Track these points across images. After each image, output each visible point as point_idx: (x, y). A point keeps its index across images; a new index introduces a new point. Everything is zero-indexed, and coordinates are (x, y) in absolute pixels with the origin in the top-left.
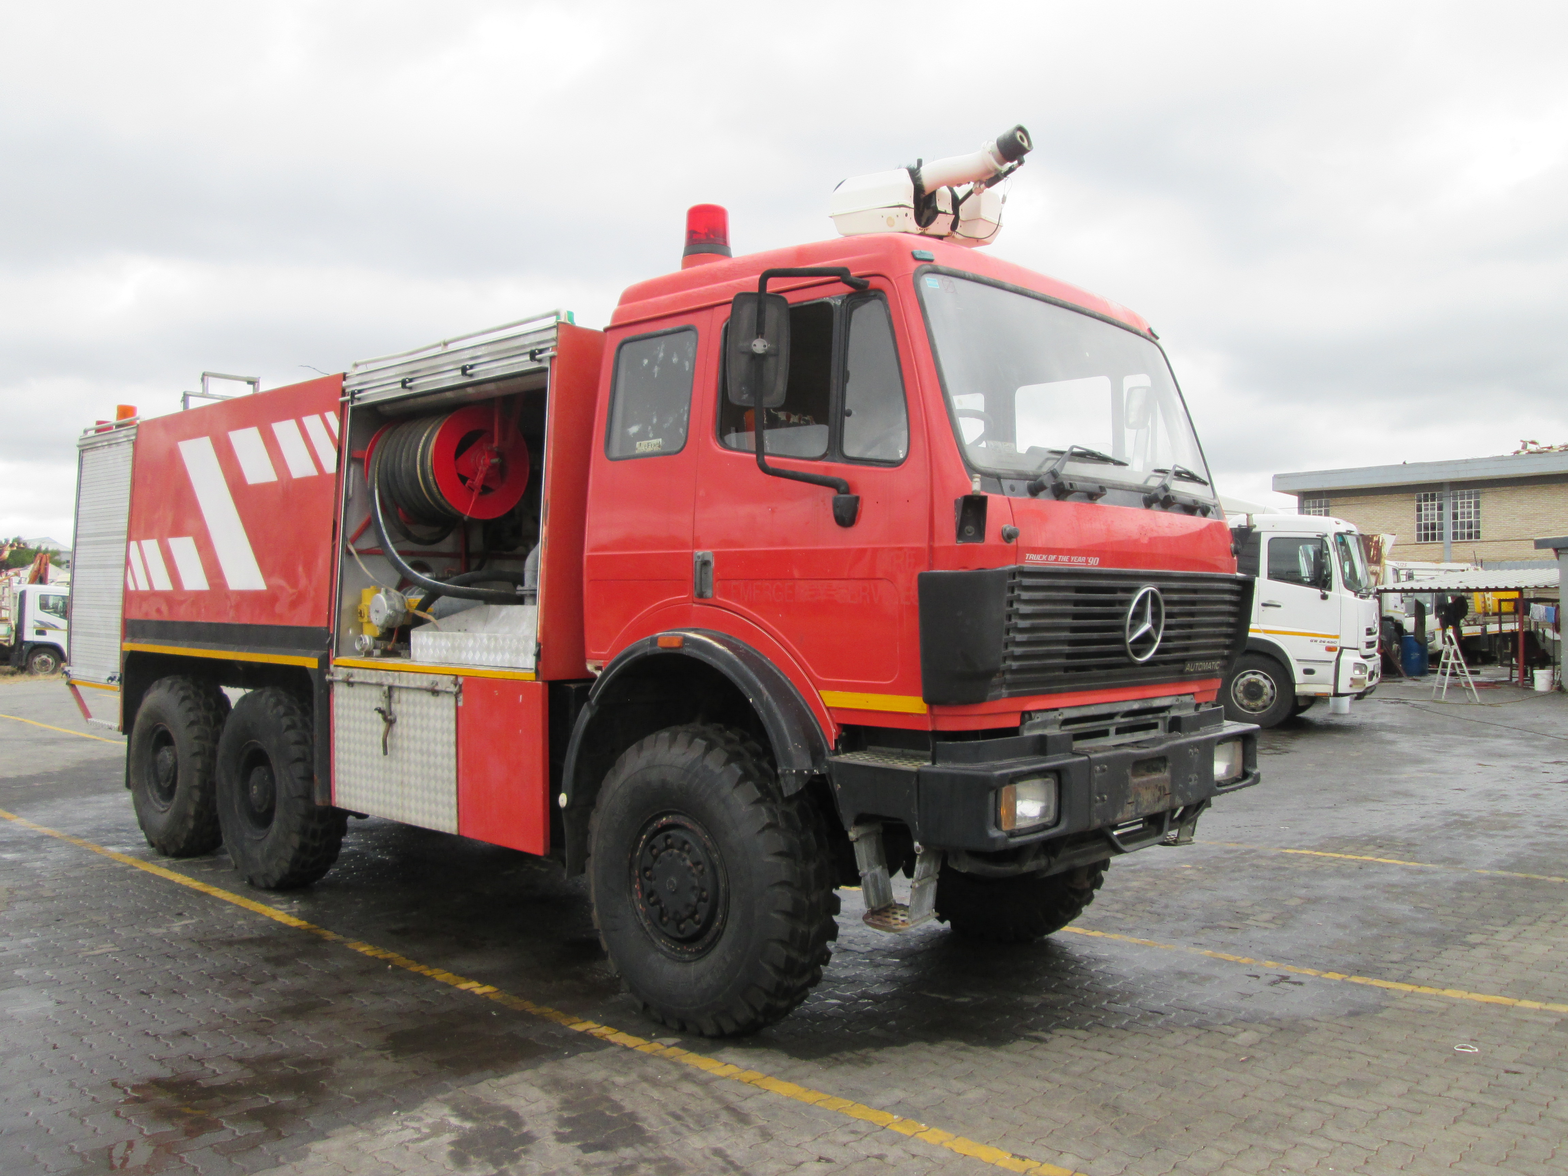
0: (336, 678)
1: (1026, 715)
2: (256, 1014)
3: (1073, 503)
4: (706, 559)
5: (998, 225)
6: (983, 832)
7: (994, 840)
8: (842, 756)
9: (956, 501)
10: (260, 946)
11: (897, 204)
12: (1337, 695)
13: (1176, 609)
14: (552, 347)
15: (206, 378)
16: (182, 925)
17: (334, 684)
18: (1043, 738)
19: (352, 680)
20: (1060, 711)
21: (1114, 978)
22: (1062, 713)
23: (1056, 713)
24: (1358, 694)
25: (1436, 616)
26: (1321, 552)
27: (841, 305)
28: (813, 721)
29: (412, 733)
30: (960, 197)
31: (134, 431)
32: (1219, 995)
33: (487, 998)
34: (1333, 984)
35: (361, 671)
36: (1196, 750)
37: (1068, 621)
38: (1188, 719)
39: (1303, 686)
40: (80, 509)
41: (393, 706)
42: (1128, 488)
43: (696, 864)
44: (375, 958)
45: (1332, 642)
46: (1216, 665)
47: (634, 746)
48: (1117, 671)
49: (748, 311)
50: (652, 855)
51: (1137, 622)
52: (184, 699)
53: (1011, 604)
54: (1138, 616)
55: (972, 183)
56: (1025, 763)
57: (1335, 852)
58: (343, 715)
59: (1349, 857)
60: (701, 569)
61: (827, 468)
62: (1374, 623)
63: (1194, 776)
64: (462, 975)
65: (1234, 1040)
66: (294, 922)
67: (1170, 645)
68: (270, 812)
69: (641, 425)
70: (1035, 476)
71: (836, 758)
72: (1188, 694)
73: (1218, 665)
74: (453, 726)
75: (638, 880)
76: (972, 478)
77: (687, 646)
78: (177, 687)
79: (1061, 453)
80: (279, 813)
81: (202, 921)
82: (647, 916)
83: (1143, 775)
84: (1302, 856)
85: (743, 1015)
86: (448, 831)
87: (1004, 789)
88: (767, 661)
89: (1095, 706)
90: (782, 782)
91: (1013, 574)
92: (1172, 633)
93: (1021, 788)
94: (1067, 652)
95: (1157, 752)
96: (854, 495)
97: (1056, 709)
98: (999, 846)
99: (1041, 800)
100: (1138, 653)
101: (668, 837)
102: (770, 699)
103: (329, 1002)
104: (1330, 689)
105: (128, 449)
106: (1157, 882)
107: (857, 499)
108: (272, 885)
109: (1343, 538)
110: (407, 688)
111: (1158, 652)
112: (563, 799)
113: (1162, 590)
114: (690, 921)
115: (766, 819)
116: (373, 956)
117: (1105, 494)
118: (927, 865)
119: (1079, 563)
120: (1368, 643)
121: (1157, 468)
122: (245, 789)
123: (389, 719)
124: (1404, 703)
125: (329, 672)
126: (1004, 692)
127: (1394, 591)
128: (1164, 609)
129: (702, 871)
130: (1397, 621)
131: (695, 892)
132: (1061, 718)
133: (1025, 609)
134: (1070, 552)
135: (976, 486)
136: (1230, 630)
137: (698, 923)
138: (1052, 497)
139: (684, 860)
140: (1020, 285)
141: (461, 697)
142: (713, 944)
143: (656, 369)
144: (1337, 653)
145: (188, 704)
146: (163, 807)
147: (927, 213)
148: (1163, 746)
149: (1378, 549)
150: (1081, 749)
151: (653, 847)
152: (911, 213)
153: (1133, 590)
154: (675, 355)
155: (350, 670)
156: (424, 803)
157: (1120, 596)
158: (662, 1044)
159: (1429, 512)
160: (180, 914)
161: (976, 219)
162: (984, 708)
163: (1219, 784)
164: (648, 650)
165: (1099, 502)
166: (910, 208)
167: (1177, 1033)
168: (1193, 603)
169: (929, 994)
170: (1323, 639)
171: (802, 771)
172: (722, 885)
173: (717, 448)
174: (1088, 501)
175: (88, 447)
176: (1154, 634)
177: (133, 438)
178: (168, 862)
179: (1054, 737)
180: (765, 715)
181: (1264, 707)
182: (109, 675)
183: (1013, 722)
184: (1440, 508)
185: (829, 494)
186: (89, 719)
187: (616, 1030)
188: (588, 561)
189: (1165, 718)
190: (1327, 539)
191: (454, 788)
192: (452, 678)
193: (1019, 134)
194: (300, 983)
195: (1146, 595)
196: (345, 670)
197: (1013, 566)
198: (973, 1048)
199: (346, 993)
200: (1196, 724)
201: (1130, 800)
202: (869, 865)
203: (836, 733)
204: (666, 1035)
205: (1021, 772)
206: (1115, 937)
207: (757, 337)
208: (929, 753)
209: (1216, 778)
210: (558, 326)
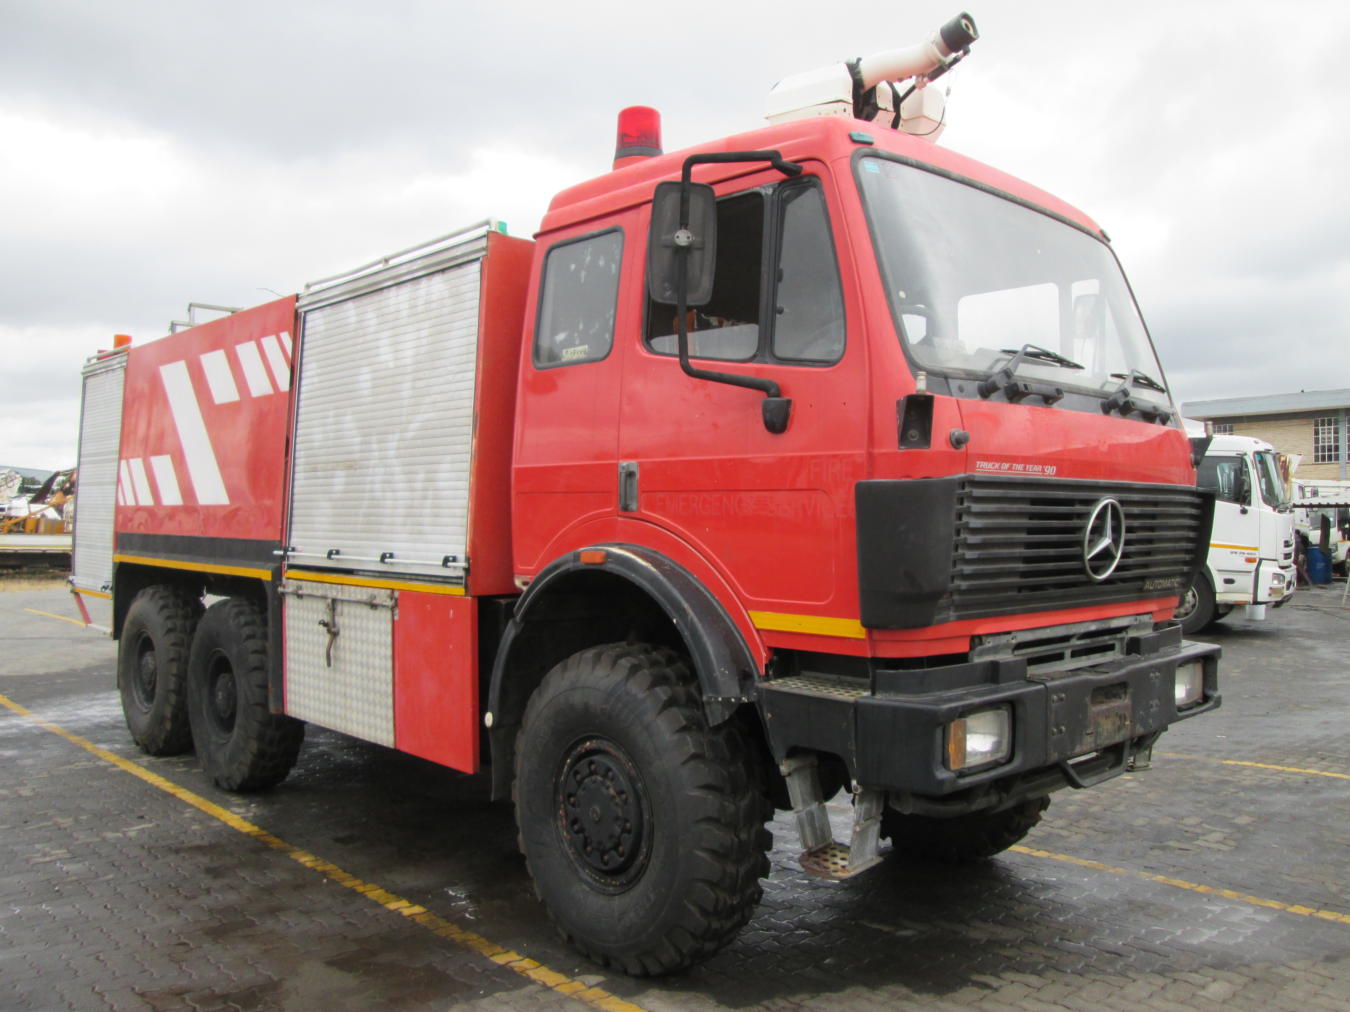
0: (287, 590)
1: (976, 640)
2: (177, 935)
3: (1028, 407)
4: (632, 469)
5: (940, 123)
6: (929, 773)
7: (942, 782)
8: (773, 682)
9: (898, 402)
10: (205, 854)
11: (835, 100)
12: (1256, 603)
13: (1136, 523)
14: (482, 256)
15: (192, 308)
16: (139, 830)
17: (286, 595)
18: (994, 665)
19: (300, 592)
20: (1014, 634)
21: (1065, 908)
22: (1015, 637)
23: (1008, 637)
24: (1276, 602)
25: (1339, 530)
26: (1241, 470)
27: (773, 194)
28: (742, 643)
29: (353, 645)
30: (901, 94)
31: (125, 358)
32: (1179, 932)
33: (414, 920)
34: (1301, 921)
35: (309, 584)
36: (1158, 674)
37: (1023, 536)
38: (1147, 640)
39: (1223, 595)
40: (83, 431)
41: (337, 619)
42: (1084, 393)
43: (620, 793)
44: (313, 870)
45: (1251, 554)
46: (1175, 582)
47: (558, 666)
48: (1074, 590)
49: (672, 201)
50: (576, 781)
51: (1096, 536)
52: (163, 607)
53: (960, 517)
54: (1098, 531)
55: (914, 77)
56: (976, 695)
57: (1277, 764)
58: (294, 626)
59: (1292, 769)
60: (626, 482)
61: (759, 371)
62: (1291, 536)
63: (1155, 702)
64: (394, 893)
65: (1202, 993)
66: (247, 828)
67: (1130, 561)
68: (233, 716)
69: (567, 332)
70: (985, 376)
71: (765, 685)
72: (1147, 613)
73: (1178, 582)
74: (389, 640)
75: (562, 806)
76: (915, 377)
77: (609, 562)
78: (157, 596)
79: (1014, 352)
80: (239, 720)
81: (158, 825)
82: (572, 843)
83: (1102, 703)
84: (1244, 768)
85: (668, 956)
86: (385, 745)
87: (952, 724)
88: (693, 579)
89: (1051, 629)
90: (707, 711)
91: (963, 484)
92: (1132, 548)
93: (971, 721)
94: (1021, 570)
95: (1117, 678)
96: (785, 398)
97: (1008, 633)
98: (947, 789)
99: (994, 735)
100: (1096, 570)
101: (591, 763)
102: (696, 620)
103: (253, 922)
104: (1250, 598)
105: (120, 375)
106: (1100, 795)
107: (789, 402)
108: (235, 787)
109: (1262, 457)
110: (349, 601)
111: (1118, 569)
112: (489, 719)
113: (1122, 502)
114: (613, 852)
115: (691, 749)
116: (312, 868)
117: (1062, 398)
118: (869, 806)
119: (1034, 472)
120: (1285, 555)
121: (1113, 373)
122: (212, 694)
123: (332, 630)
124: (1315, 610)
125: (281, 585)
126: (952, 614)
127: (1302, 506)
128: (1124, 523)
129: (626, 802)
130: (1303, 533)
131: (619, 822)
132: (1014, 642)
133: (975, 523)
134: (1026, 460)
135: (921, 385)
136: (1190, 545)
137: (621, 855)
138: (1006, 400)
139: (608, 788)
140: (967, 176)
141: (397, 611)
142: (636, 879)
143: (583, 274)
144: (1256, 564)
145: (166, 612)
146: (146, 708)
147: (867, 110)
148: (1123, 671)
149: (1285, 468)
150: (1035, 675)
151: (577, 773)
152: (850, 109)
153: (1091, 502)
154: (602, 258)
155: (300, 583)
156: (364, 715)
157: (1078, 508)
158: (584, 984)
159: (1326, 436)
160: (142, 817)
161: (919, 116)
162: (929, 633)
163: (1180, 709)
164: (570, 566)
165: (1055, 406)
166: (848, 103)
167: (1140, 983)
168: (1153, 516)
169: (869, 925)
170: (1243, 551)
171: (729, 699)
172: (646, 817)
173: (642, 352)
174: (1043, 404)
175: (89, 374)
176: (1113, 549)
177: (125, 364)
178: (149, 761)
179: (1007, 664)
180: (689, 638)
181: (1186, 614)
182: (104, 584)
183: (962, 647)
184: (1336, 432)
185: (759, 397)
186: (89, 625)
187: (538, 964)
188: (516, 472)
189: (1122, 639)
190: (1246, 458)
191: (390, 701)
192: (389, 592)
193: (964, 22)
194: (232, 898)
195: (1105, 507)
196: (295, 582)
197: (962, 475)
198: (917, 996)
199: (273, 911)
200: (1154, 646)
201: (1088, 732)
202: (804, 802)
203: (766, 658)
204: (589, 972)
205: (972, 705)
206: (1062, 857)
207: (681, 229)
208: (868, 681)
209: (1177, 702)
210: (488, 235)
